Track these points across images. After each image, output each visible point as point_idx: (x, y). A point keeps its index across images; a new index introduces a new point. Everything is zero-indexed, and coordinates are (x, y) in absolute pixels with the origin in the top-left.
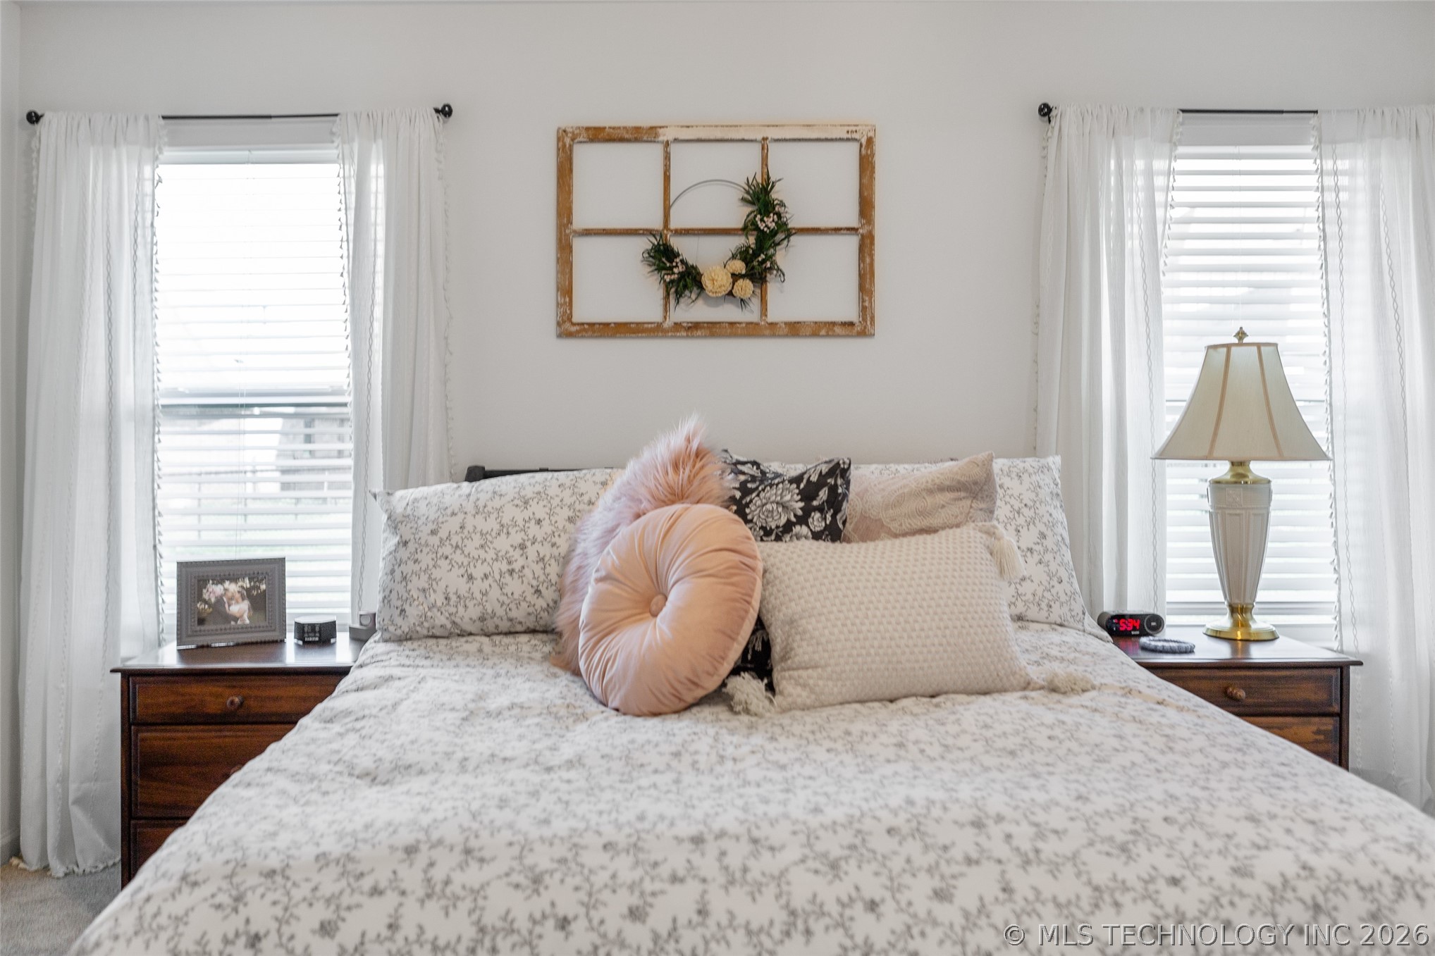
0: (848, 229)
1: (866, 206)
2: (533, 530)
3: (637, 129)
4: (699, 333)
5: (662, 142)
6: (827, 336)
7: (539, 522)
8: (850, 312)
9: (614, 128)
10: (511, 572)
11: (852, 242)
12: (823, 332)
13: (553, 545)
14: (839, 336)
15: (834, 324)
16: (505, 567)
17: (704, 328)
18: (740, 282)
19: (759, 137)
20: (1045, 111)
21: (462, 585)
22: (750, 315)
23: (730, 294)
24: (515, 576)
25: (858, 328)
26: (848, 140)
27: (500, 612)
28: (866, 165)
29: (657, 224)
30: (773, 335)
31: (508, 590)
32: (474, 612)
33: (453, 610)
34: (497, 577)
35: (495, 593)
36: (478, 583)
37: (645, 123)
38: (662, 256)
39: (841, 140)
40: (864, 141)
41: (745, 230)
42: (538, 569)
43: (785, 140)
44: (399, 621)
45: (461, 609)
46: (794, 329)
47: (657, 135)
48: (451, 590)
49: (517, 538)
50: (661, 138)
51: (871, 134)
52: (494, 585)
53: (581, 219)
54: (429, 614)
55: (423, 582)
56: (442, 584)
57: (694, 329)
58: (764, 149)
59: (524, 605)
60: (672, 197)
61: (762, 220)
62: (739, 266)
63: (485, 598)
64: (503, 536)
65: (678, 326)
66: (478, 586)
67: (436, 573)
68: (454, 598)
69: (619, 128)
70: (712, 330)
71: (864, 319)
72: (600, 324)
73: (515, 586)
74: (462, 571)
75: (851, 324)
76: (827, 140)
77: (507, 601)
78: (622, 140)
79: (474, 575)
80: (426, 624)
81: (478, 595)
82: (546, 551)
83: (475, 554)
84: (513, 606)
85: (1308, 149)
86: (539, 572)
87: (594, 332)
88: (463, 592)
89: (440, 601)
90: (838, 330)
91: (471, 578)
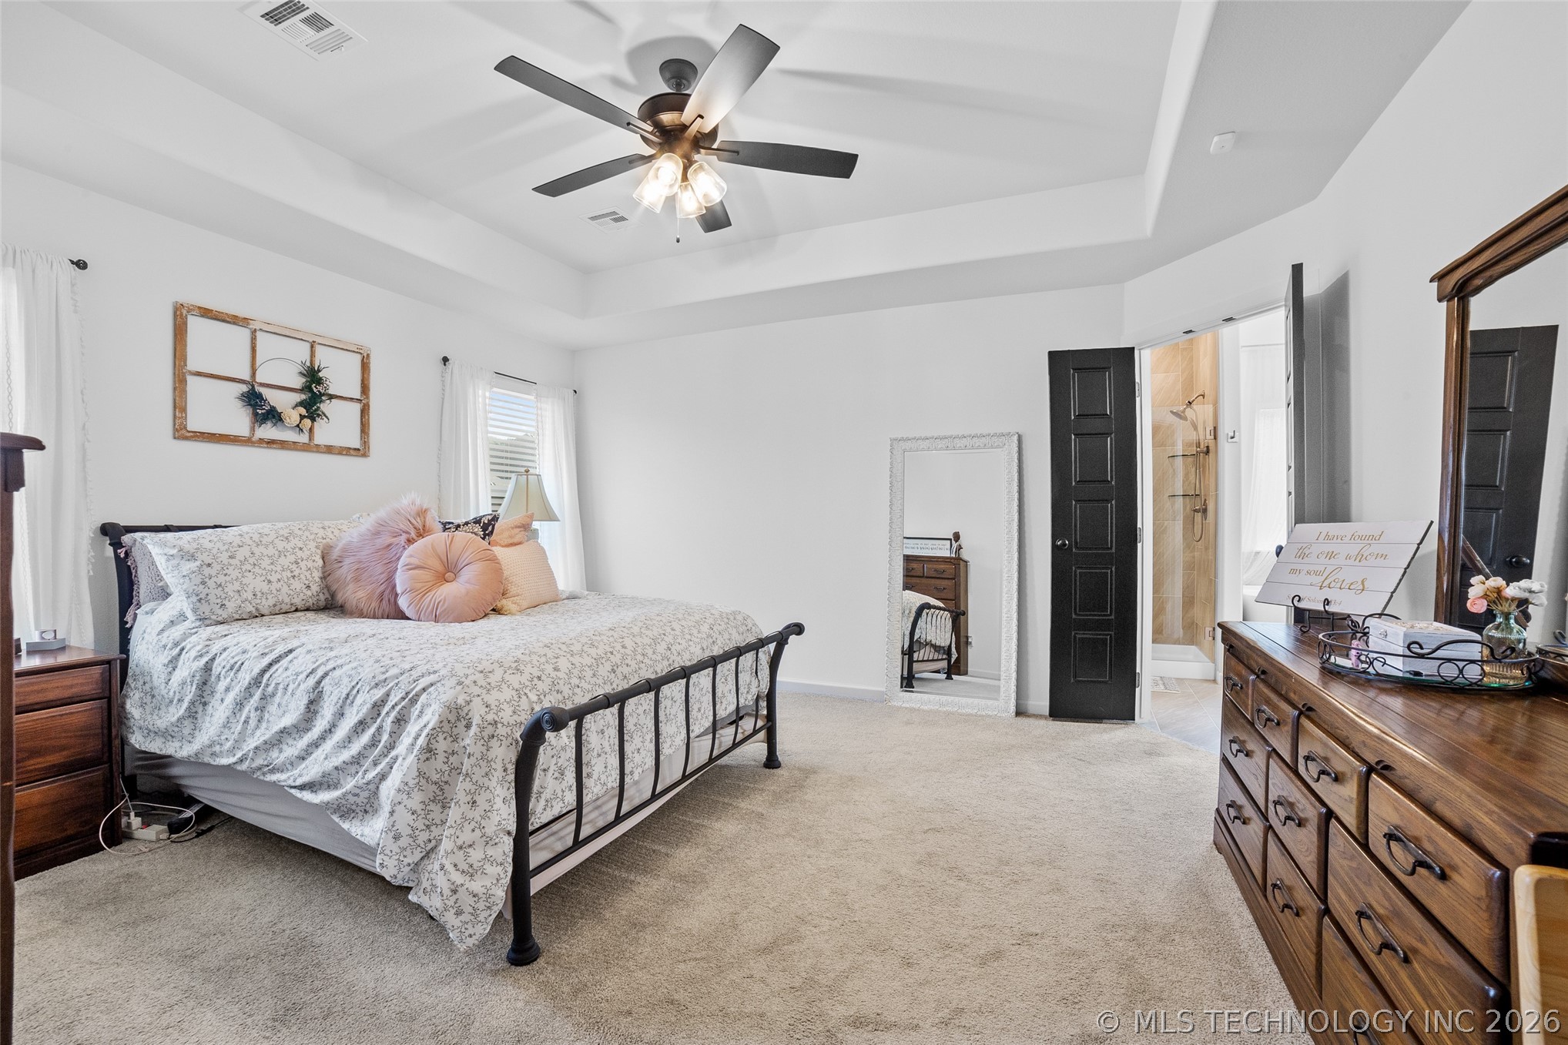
0: (357, 399)
1: (365, 388)
2: (299, 554)
3: (236, 317)
4: (275, 446)
5: (250, 329)
6: (346, 455)
7: (301, 549)
8: (356, 443)
9: (219, 312)
10: (294, 577)
11: (357, 407)
12: (344, 453)
13: (314, 561)
14: (352, 455)
15: (350, 448)
16: (289, 575)
17: (277, 443)
18: (305, 419)
19: (311, 341)
20: (445, 360)
21: (265, 587)
22: (303, 438)
23: (298, 426)
24: (296, 579)
25: (361, 452)
26: (357, 352)
27: (287, 600)
28: (365, 366)
29: (247, 377)
30: (318, 452)
31: (292, 587)
32: (271, 602)
33: (259, 601)
34: (286, 580)
35: (285, 589)
36: (275, 584)
37: (241, 314)
38: (253, 399)
39: (354, 352)
40: (365, 355)
41: (301, 391)
42: (308, 574)
43: (325, 345)
44: (220, 612)
45: (264, 600)
46: (329, 450)
47: (248, 324)
48: (257, 590)
49: (292, 558)
50: (251, 327)
51: (369, 352)
52: (284, 585)
53: (193, 363)
54: (243, 605)
55: (237, 586)
56: (251, 587)
57: (271, 443)
58: (312, 347)
59: (302, 594)
60: (258, 364)
61: (315, 387)
62: (303, 411)
63: (278, 593)
64: (283, 557)
65: (261, 440)
66: (275, 586)
67: (245, 581)
68: (259, 594)
69: (223, 313)
70: (283, 445)
71: (365, 448)
72: (208, 433)
73: (297, 585)
74: (263, 578)
75: (359, 450)
76: (347, 350)
77: (292, 593)
78: (224, 321)
79: (272, 580)
80: (239, 612)
81: (275, 592)
82: (310, 564)
83: (269, 568)
84: (295, 596)
85: (532, 398)
86: (309, 576)
87: (204, 438)
88: (264, 591)
89: (250, 596)
90: (352, 452)
91: (270, 582)
